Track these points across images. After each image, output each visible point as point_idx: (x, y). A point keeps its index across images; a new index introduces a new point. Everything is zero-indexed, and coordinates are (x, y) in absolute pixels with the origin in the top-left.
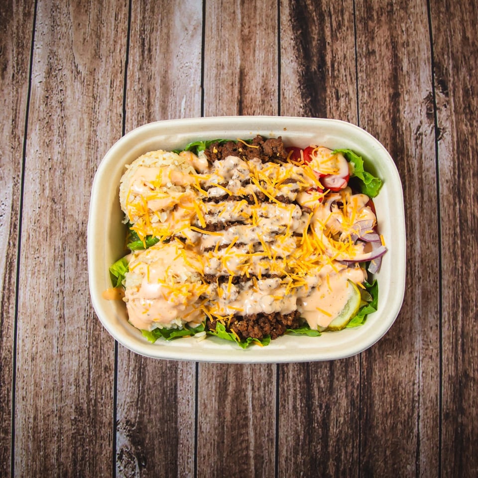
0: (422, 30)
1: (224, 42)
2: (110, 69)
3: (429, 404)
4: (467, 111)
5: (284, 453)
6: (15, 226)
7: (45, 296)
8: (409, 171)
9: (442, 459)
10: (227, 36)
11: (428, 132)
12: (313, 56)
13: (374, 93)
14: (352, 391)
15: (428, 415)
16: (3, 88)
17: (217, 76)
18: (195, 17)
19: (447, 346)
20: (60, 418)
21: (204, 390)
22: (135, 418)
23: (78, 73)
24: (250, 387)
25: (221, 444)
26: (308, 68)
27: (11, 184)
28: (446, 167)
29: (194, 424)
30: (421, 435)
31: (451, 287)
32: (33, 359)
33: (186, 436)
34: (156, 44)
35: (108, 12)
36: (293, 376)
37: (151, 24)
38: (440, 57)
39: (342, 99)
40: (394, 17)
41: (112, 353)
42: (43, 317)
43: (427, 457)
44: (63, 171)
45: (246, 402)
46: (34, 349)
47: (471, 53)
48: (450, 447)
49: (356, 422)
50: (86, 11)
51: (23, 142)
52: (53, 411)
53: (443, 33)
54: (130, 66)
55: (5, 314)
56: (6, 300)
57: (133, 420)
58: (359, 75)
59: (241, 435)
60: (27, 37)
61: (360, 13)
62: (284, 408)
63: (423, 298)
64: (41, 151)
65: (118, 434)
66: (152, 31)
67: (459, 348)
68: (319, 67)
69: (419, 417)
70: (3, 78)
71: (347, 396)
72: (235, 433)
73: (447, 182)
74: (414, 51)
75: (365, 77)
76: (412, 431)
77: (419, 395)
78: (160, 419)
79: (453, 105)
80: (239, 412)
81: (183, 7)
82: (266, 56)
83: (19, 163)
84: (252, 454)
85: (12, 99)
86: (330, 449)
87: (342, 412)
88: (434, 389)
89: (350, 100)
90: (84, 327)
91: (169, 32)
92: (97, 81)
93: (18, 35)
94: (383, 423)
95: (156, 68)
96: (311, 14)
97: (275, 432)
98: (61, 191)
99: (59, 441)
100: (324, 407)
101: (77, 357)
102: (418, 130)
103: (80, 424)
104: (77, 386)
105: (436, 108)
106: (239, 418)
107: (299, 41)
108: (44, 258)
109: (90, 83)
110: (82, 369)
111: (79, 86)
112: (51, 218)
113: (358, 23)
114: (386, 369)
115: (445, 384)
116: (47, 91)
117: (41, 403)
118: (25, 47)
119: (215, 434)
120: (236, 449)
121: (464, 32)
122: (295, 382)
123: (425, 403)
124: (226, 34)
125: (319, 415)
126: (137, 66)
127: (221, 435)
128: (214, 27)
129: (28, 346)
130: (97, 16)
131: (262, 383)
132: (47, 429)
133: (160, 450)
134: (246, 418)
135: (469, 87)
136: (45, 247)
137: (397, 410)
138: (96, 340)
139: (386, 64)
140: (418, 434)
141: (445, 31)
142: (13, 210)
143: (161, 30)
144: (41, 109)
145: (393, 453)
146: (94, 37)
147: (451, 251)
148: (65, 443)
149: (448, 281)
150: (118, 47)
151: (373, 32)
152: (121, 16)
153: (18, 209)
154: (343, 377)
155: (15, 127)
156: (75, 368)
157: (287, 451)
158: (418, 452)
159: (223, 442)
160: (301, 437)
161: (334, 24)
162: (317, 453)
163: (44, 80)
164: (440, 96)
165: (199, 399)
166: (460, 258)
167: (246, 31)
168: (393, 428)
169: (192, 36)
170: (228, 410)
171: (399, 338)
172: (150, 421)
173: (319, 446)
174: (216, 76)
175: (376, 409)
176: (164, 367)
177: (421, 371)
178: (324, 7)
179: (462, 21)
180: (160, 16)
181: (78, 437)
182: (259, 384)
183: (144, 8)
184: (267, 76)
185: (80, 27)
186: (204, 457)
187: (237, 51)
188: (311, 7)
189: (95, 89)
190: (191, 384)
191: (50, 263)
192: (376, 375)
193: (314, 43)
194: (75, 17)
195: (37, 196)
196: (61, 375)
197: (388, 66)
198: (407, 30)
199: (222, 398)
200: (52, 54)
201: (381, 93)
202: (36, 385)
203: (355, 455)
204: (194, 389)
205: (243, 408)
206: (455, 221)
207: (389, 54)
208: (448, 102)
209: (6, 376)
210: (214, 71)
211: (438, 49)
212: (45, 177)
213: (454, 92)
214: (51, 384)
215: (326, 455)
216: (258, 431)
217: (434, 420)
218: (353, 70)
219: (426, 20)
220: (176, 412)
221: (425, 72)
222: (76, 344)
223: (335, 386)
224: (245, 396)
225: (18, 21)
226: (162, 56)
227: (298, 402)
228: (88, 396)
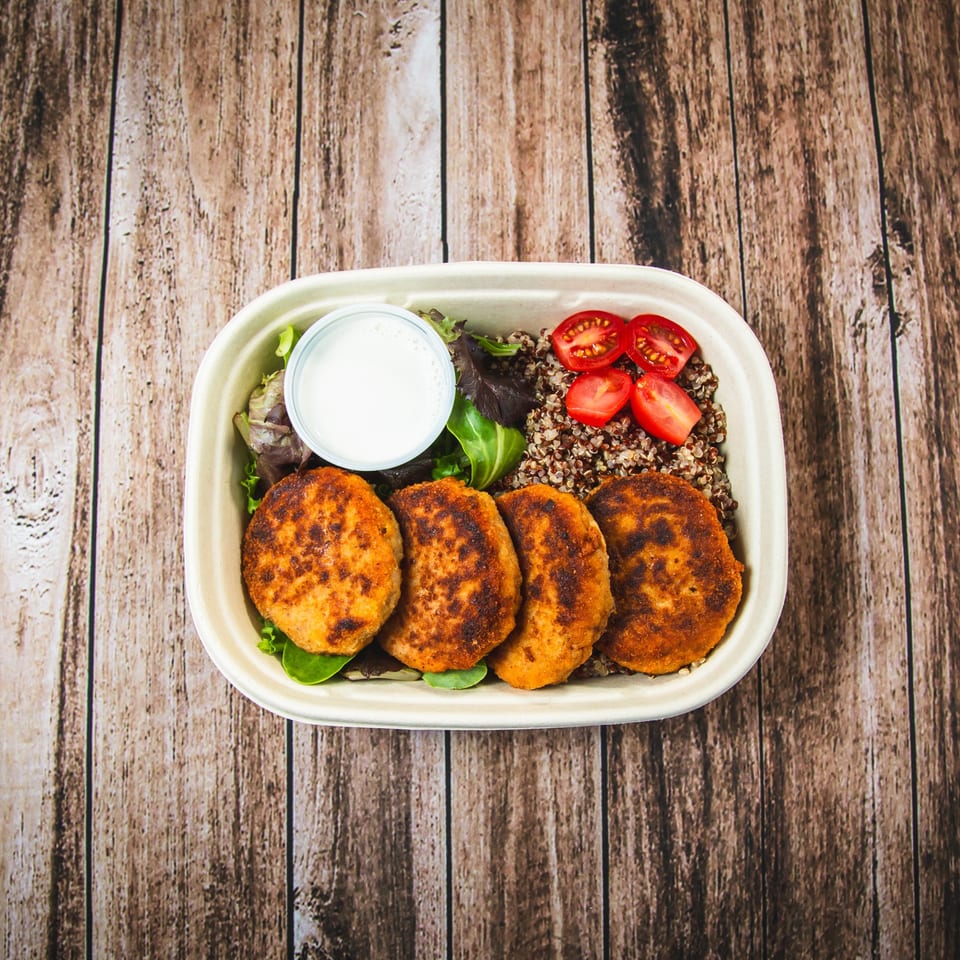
0: (861, 127)
1: (485, 153)
2: (264, 208)
3: (893, 838)
4: (950, 280)
5: (620, 941)
6: (84, 514)
7: (146, 649)
8: (843, 395)
9: (922, 944)
10: (489, 142)
11: (877, 321)
12: (656, 179)
13: (772, 249)
14: (747, 818)
15: (893, 860)
16: (55, 246)
17: (473, 219)
18: (427, 107)
19: (924, 727)
20: (182, 887)
21: (463, 824)
22: (330, 882)
23: (202, 216)
24: (551, 816)
25: (498, 928)
26: (646, 202)
27: (74, 433)
28: (912, 387)
29: (444, 890)
30: (880, 898)
31: (929, 614)
32: (125, 774)
33: (431, 916)
34: (352, 160)
35: (258, 97)
36: (635, 793)
37: (342, 120)
38: (896, 177)
39: (713, 262)
40: (807, 103)
41: (282, 758)
42: (143, 691)
43: (893, 939)
44: (176, 406)
45: (544, 844)
46: (127, 754)
47: (955, 170)
48: (935, 920)
49: (757, 877)
50: (214, 96)
51: (95, 351)
52: (167, 875)
53: (900, 133)
54: (303, 201)
55: (67, 687)
56: (69, 659)
57: (326, 887)
58: (744, 214)
59: (537, 908)
60: (98, 146)
61: (742, 97)
62: (619, 854)
63: (876, 637)
64: (132, 368)
65: (297, 915)
66: (344, 133)
67: (948, 730)
68: (668, 200)
69: (875, 863)
70: (53, 228)
71: (737, 828)
72: (525, 905)
73: (915, 415)
74: (847, 167)
75: (754, 219)
76: (863, 891)
77: (874, 822)
78: (379, 884)
79: (922, 268)
80: (531, 865)
81: (401, 85)
82: (566, 180)
83: (88, 392)
84: (558, 945)
85: (72, 267)
86: (709, 930)
87: (730, 858)
88: (902, 810)
89: (727, 263)
90: (226, 709)
91: (376, 135)
92: (238, 232)
93: (80, 143)
94: (807, 877)
95: (354, 204)
96: (649, 99)
97: (601, 901)
98: (173, 445)
99: (180, 933)
100: (694, 850)
101: (213, 767)
102: (857, 317)
103: (222, 899)
104: (215, 823)
105: (890, 276)
106: (531, 877)
107: (627, 150)
108: (143, 576)
109: (227, 235)
110: (222, 790)
111: (204, 241)
112: (155, 497)
113: (738, 115)
114: (811, 774)
115: (924, 800)
116: (141, 250)
117: (142, 859)
118: (96, 166)
119: (487, 908)
120: (528, 936)
121: (940, 130)
122: (637, 803)
123: (885, 837)
124: (486, 138)
125: (685, 865)
126: (317, 202)
127: (498, 911)
128: (464, 126)
129: (116, 748)
130: (236, 105)
131: (574, 808)
132: (157, 910)
133: (380, 943)
134: (546, 877)
135: (952, 234)
136: (144, 553)
137: (833, 852)
138: (250, 733)
139: (795, 193)
140: (875, 896)
141: (904, 129)
142: (78, 483)
143: (362, 132)
144: (130, 286)
145: (827, 935)
146: (230, 145)
147: (927, 545)
148: (193, 937)
149: (923, 603)
150: (279, 165)
151: (767, 131)
152: (283, 105)
153: (90, 482)
154: (729, 791)
155: (78, 321)
156: (210, 788)
157: (625, 936)
158: (876, 931)
159: (502, 924)
160: (653, 909)
161: (694, 118)
162: (683, 939)
163: (135, 230)
164: (898, 254)
165: (453, 841)
166: (944, 559)
167: (526, 133)
168: (828, 885)
169: (422, 143)
170: (510, 861)
171: (834, 715)
172: (359, 887)
173: (688, 926)
174: (471, 220)
175: (793, 850)
176: (385, 783)
177: (877, 777)
178: (674, 86)
179: (935, 110)
180: (359, 104)
181: (218, 925)
182: (570, 808)
183: (328, 90)
184: (568, 218)
185: (204, 127)
186: (467, 954)
187: (510, 172)
188: (648, 86)
189: (236, 247)
190: (436, 814)
191: (155, 586)
192: (791, 785)
193: (657, 155)
194: (193, 108)
195: (127, 455)
196: (181, 803)
197: (798, 198)
198: (832, 128)
199: (497, 841)
200: (150, 179)
201: (786, 247)
202: (133, 824)
203: (757, 941)
204: (444, 822)
205: (540, 856)
206: (933, 489)
207: (799, 173)
208: (913, 264)
209: (73, 809)
210: (466, 210)
211: (891, 164)
212: (141, 417)
213: (923, 245)
214: (162, 823)
215: (700, 942)
216: (569, 901)
217: (905, 869)
218: (732, 204)
219: (867, 109)
220: (409, 868)
221: (869, 207)
222: (210, 742)
223: (714, 808)
224: (542, 833)
225: (80, 116)
226: (364, 182)
227: (645, 841)
228: (236, 843)
